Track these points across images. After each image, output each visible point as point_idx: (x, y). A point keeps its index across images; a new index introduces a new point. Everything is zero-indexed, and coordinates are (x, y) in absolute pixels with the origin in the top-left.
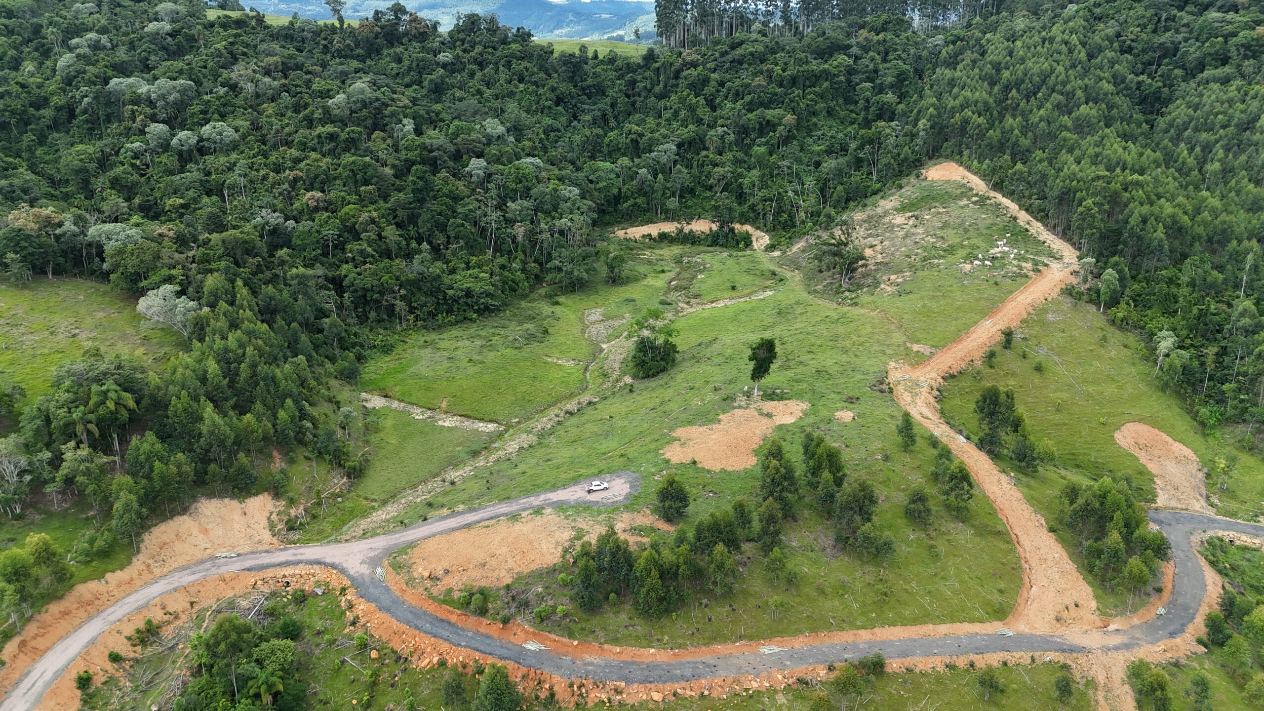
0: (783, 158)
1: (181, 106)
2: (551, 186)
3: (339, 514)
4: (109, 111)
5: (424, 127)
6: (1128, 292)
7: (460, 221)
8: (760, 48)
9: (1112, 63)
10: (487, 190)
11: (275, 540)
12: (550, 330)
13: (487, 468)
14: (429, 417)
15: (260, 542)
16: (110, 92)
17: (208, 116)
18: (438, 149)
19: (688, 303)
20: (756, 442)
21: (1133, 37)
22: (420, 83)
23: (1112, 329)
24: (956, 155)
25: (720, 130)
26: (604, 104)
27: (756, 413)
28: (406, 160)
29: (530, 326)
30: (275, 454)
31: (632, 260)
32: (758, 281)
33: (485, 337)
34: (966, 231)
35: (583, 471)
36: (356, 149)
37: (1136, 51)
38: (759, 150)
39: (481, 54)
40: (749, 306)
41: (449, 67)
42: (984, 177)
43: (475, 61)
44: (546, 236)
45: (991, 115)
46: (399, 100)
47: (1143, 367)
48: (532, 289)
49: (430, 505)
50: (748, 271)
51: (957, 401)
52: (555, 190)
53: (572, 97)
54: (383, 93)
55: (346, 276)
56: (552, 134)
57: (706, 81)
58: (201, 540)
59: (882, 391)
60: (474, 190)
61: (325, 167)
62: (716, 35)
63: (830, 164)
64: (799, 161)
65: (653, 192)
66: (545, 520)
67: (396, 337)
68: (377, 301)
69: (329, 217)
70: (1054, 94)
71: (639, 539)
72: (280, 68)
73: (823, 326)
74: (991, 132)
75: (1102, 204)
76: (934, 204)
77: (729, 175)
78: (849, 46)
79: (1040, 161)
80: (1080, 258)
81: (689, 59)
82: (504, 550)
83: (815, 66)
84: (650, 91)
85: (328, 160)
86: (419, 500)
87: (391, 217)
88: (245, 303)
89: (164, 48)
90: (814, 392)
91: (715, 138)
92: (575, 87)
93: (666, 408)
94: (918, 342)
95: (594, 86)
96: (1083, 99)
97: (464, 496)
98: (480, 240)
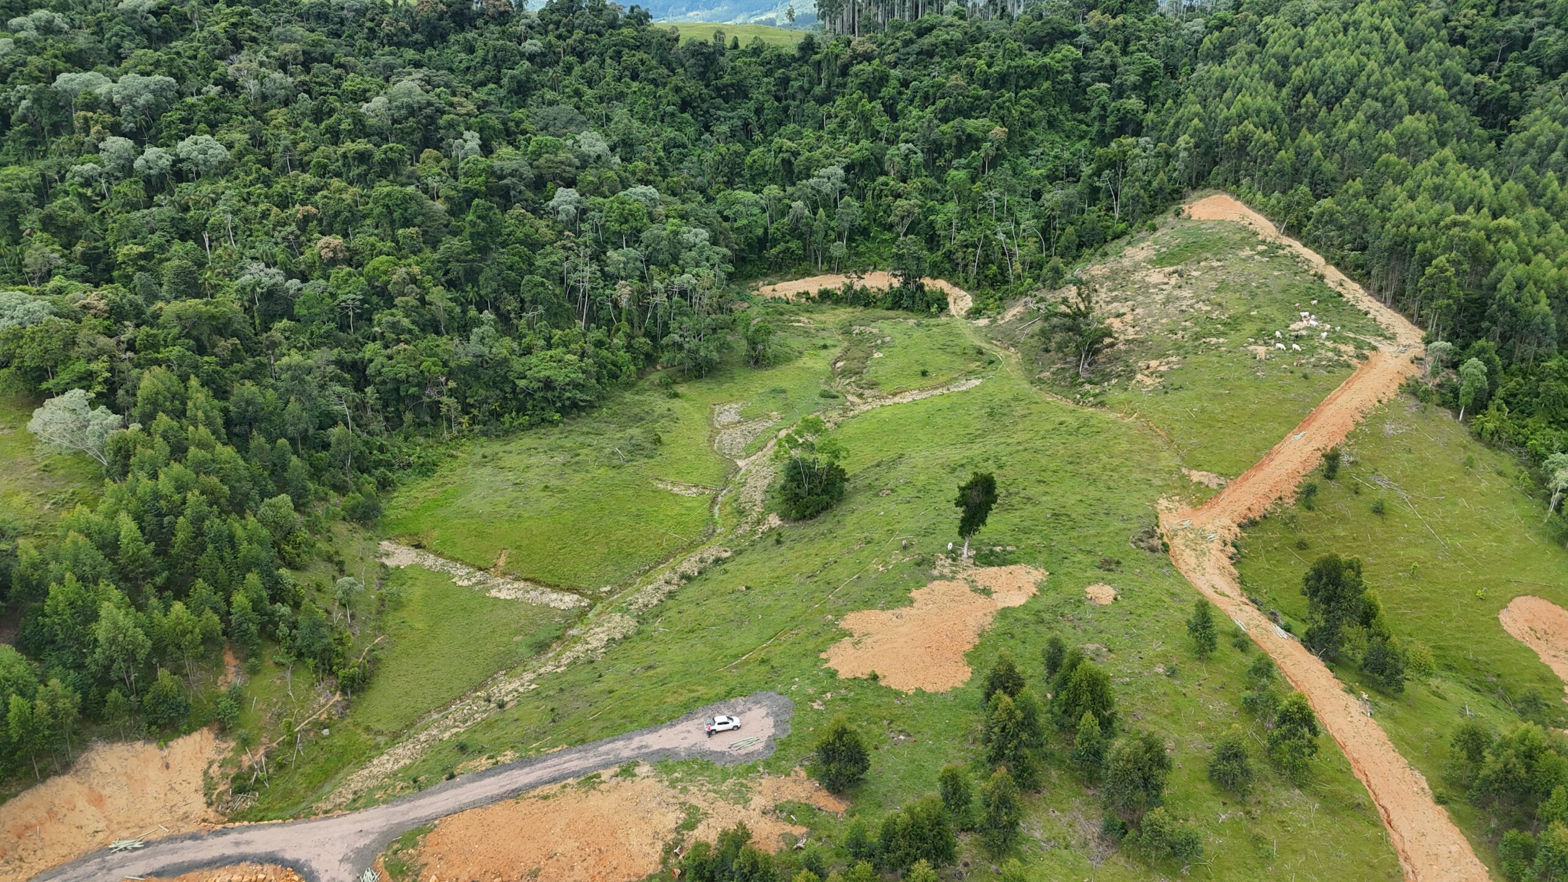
0: (989, 186)
1: (153, 112)
2: (669, 228)
3: (321, 760)
4: (55, 118)
5: (494, 144)
6: (1500, 392)
7: (538, 279)
8: (957, 35)
9: (1441, 59)
10: (579, 234)
11: (211, 814)
12: (664, 438)
13: (557, 676)
14: (479, 583)
15: (186, 817)
16: (57, 93)
17: (192, 126)
18: (512, 175)
19: (861, 396)
20: (969, 640)
21: (1467, 22)
22: (497, 81)
23: (1478, 446)
24: (1231, 184)
25: (903, 147)
26: (746, 110)
27: (967, 588)
28: (466, 190)
29: (635, 431)
30: (229, 658)
31: (782, 329)
32: (958, 363)
33: (571, 449)
34: (1253, 295)
35: (702, 690)
36: (397, 174)
37: (1471, 41)
38: (957, 175)
39: (581, 42)
40: (946, 402)
41: (538, 60)
42: (1272, 216)
43: (573, 51)
44: (660, 299)
45: (1279, 128)
46: (461, 105)
47: (1530, 506)
48: (641, 374)
49: (462, 748)
50: (943, 348)
51: (1263, 563)
52: (676, 233)
53: (703, 101)
54: (439, 96)
55: (371, 361)
56: (675, 151)
57: (883, 80)
58: (89, 816)
59: (1153, 550)
60: (561, 233)
61: (349, 201)
62: (897, 17)
63: (1054, 196)
64: (1011, 190)
65: (812, 233)
66: (638, 788)
67: (442, 449)
68: (414, 397)
69: (350, 274)
70: (1369, 100)
71: (788, 828)
72: (301, 58)
73: (1056, 440)
74: (1283, 152)
75: (1460, 263)
76: (1204, 255)
77: (917, 210)
78: (1077, 33)
79: (1356, 196)
80: (1427, 341)
81: (860, 49)
82: (571, 845)
83: (1032, 59)
84: (808, 92)
85: (356, 189)
86: (447, 735)
87: (440, 273)
88: (200, 414)
89: (144, 31)
90: (1050, 549)
91: (897, 159)
92: (707, 86)
93: (831, 575)
94: (1198, 467)
95: (732, 85)
96: (1406, 108)
97: (515, 732)
98: (568, 305)
